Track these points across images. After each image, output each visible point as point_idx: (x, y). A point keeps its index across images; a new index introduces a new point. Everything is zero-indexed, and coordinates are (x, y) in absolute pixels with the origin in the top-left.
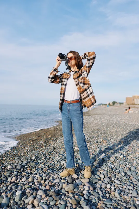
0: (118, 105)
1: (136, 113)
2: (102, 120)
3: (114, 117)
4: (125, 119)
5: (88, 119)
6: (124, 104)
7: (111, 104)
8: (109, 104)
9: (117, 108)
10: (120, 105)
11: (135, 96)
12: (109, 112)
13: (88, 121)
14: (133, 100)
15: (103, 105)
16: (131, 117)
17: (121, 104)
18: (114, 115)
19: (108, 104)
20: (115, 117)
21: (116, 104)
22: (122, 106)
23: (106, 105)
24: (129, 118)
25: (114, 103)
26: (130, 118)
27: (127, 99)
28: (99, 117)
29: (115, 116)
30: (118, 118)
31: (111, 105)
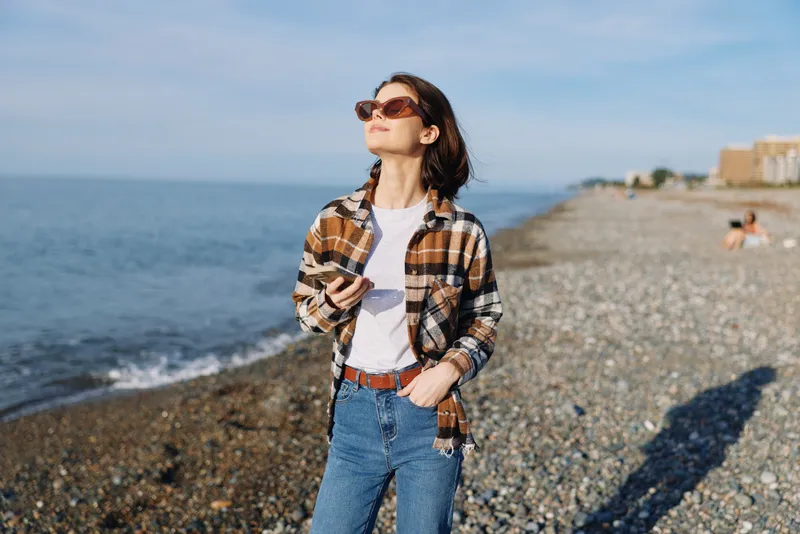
0: (681, 187)
1: (785, 252)
2: (602, 307)
3: (668, 281)
4: (731, 298)
5: (521, 299)
6: (712, 182)
7: (646, 179)
8: (637, 183)
9: (676, 205)
10: (691, 188)
11: (766, 146)
12: (640, 239)
13: (521, 313)
14: (757, 162)
15: (604, 183)
16: (762, 278)
17: (696, 184)
18: (665, 259)
19: (629, 180)
20: (675, 279)
21: (669, 182)
22: (701, 193)
23: (619, 184)
24: (753, 288)
25: (660, 177)
26: (761, 286)
27: (727, 158)
28: (583, 283)
29: (670, 269)
30: (688, 284)
31: (645, 188)
